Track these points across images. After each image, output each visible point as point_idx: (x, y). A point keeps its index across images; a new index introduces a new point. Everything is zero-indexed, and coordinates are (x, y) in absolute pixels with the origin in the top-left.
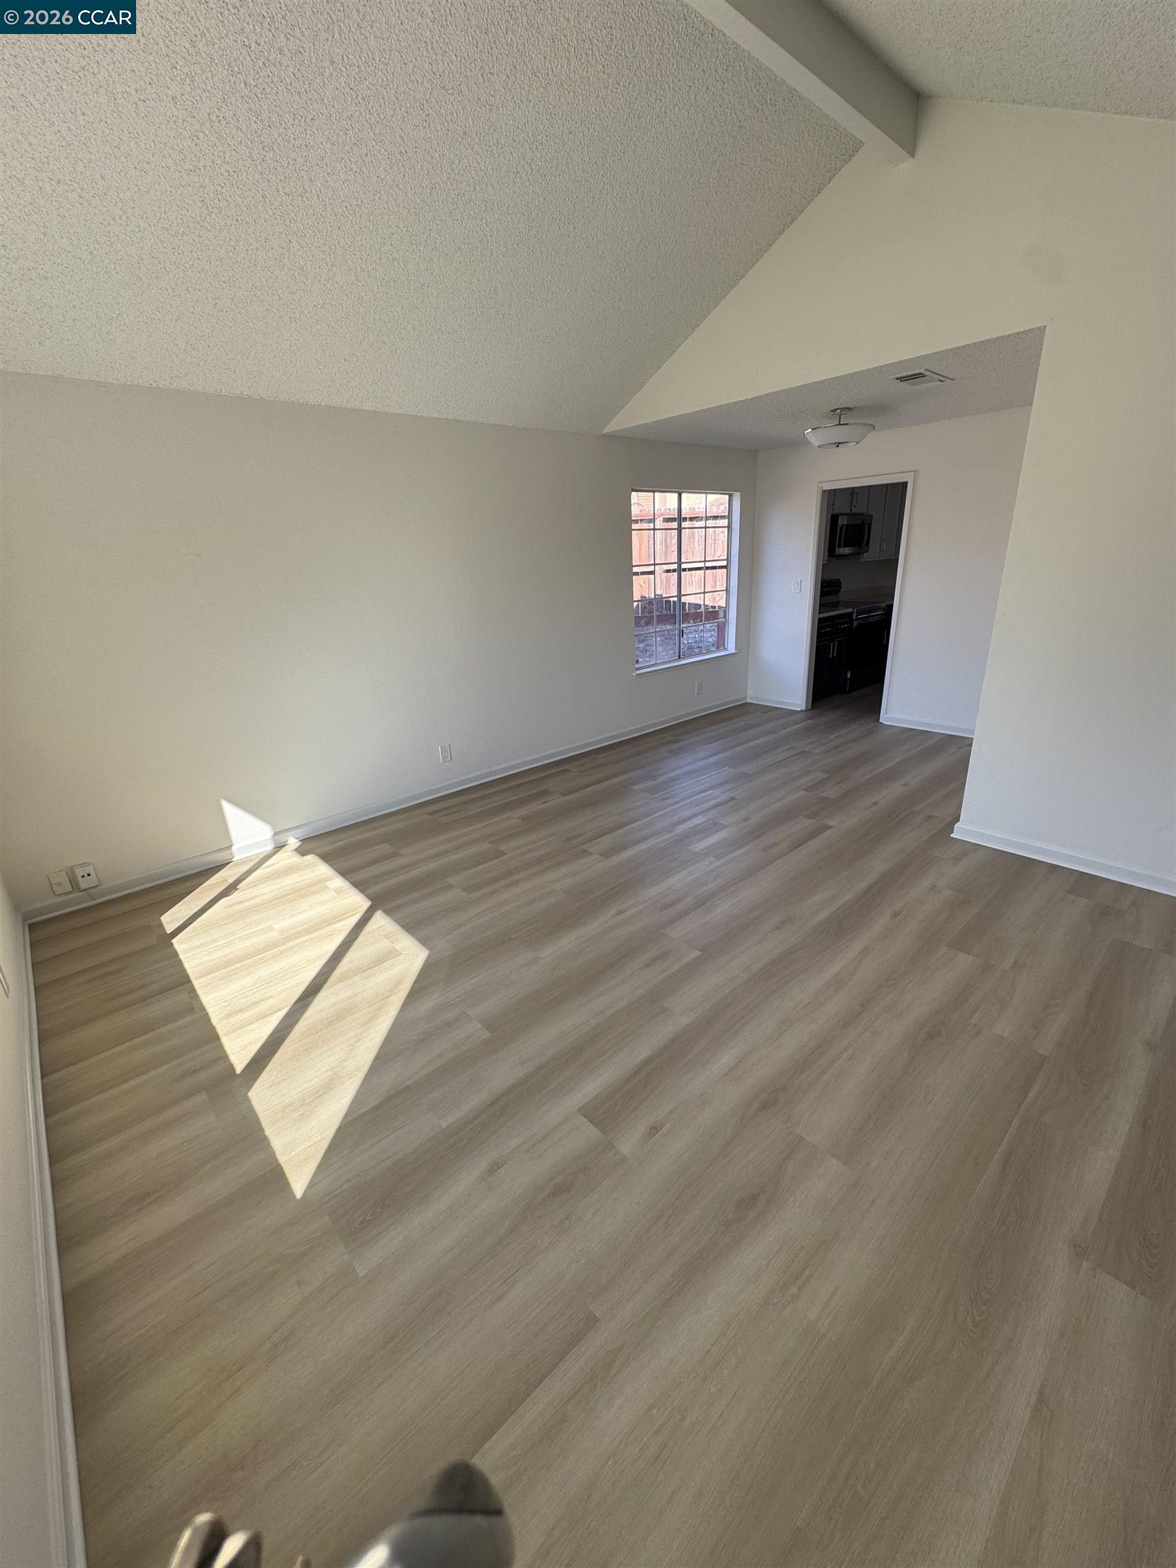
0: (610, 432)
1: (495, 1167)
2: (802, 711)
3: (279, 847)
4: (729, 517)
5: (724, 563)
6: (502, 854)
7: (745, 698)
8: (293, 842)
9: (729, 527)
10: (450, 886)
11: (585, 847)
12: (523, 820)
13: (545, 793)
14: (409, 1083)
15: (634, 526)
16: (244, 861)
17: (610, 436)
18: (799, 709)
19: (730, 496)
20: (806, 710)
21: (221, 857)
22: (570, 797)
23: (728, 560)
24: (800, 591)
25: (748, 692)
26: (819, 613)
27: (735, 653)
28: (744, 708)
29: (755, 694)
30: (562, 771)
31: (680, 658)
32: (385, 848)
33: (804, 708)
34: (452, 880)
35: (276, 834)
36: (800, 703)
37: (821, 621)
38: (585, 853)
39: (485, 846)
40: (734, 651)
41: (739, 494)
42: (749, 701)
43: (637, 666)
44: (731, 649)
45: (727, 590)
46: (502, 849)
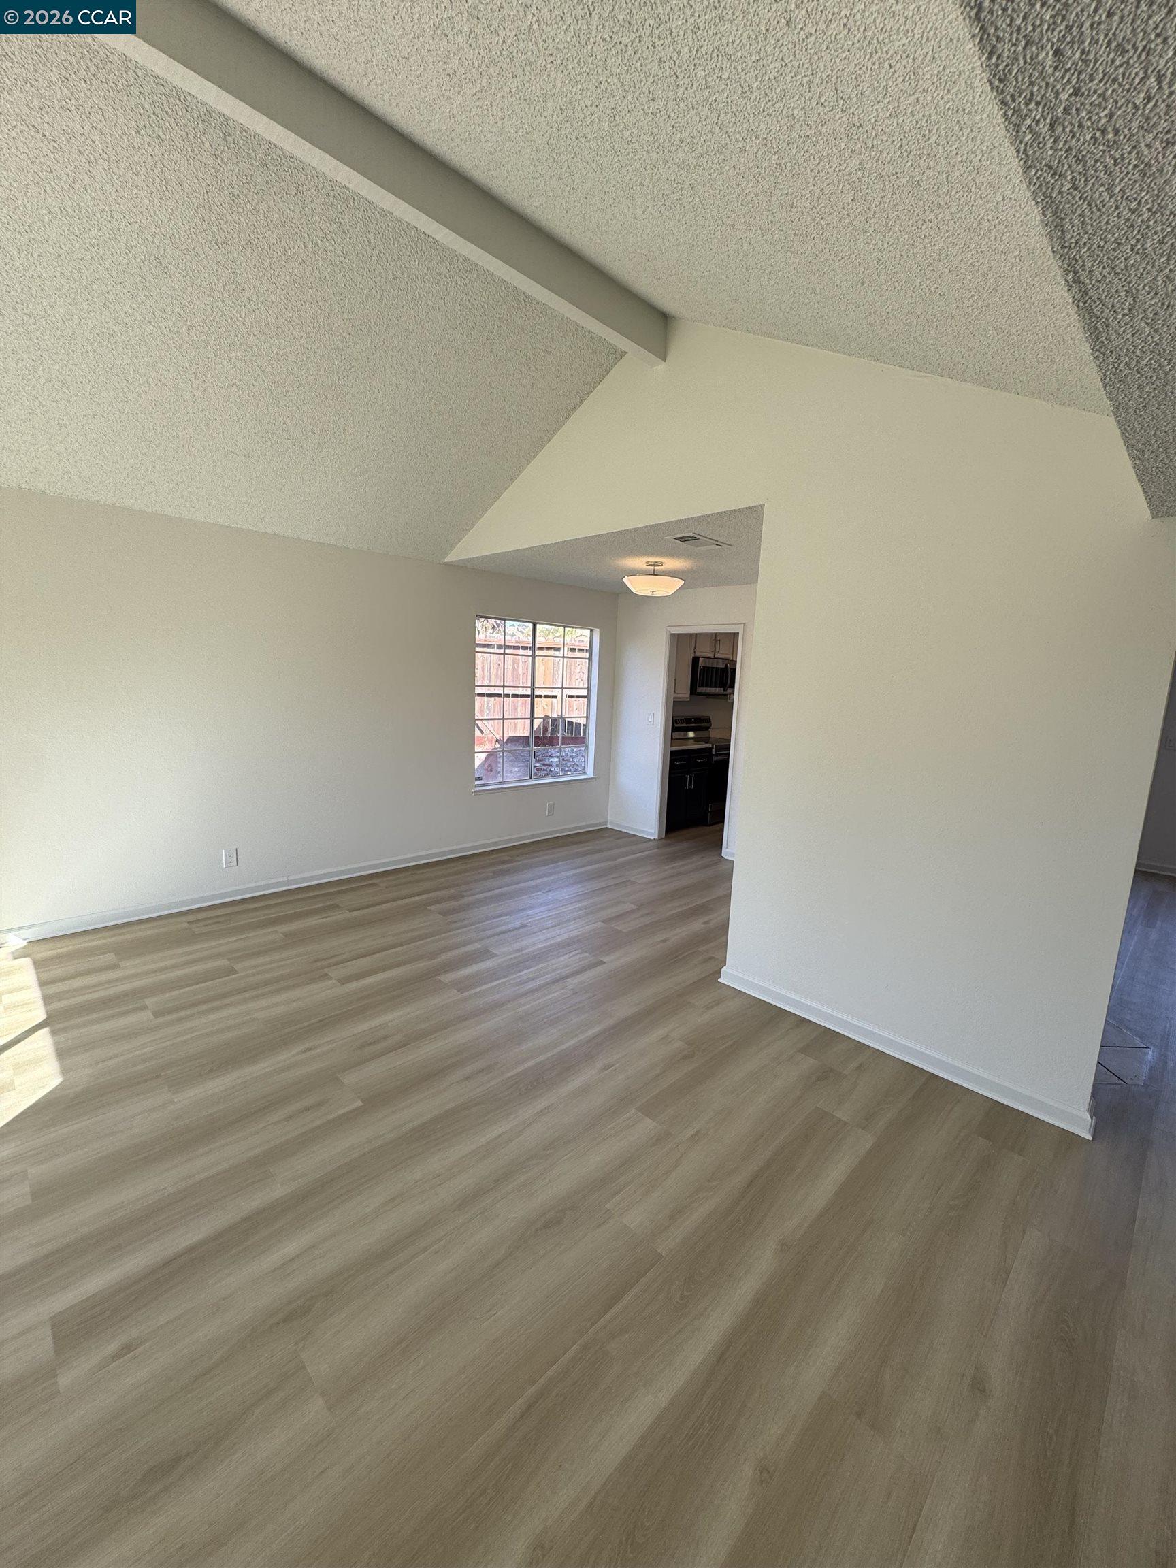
0: (452, 562)
2: (655, 839)
4: (590, 651)
5: (585, 693)
7: (606, 823)
9: (590, 659)
10: (144, 1008)
11: (326, 970)
15: (478, 649)
17: (454, 566)
18: (652, 838)
19: (592, 631)
20: (659, 840)
22: (355, 914)
23: (589, 689)
24: (653, 723)
25: (609, 818)
26: (671, 746)
27: (592, 778)
28: (602, 833)
29: (614, 820)
30: (371, 884)
31: (531, 778)
32: (111, 957)
33: (656, 837)
34: (149, 1002)
36: (653, 831)
38: (325, 976)
39: (222, 962)
40: (592, 775)
41: (598, 630)
42: (609, 826)
43: (477, 783)
44: (590, 773)
45: (588, 718)
46: (236, 967)
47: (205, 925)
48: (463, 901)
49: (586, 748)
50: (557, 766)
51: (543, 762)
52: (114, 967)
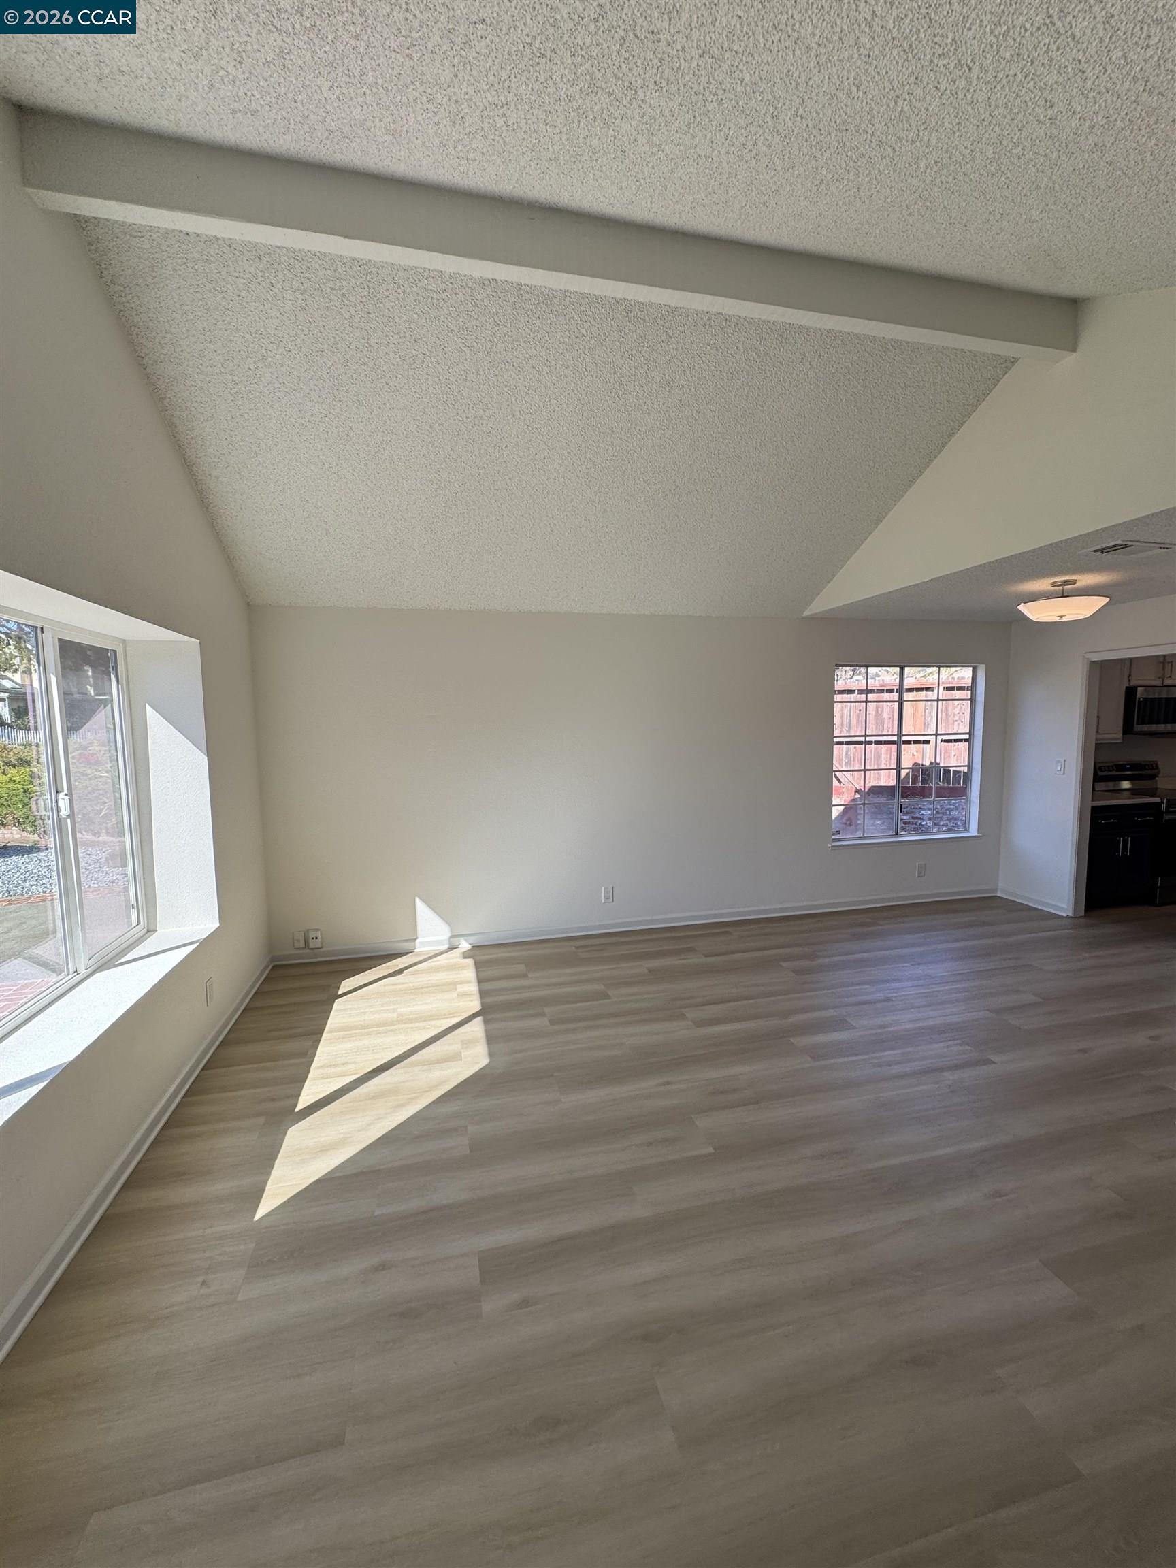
0: (811, 615)
2: (1068, 917)
3: (451, 949)
4: (972, 688)
5: (967, 737)
6: (607, 997)
7: (996, 890)
8: (466, 946)
9: (973, 698)
10: (542, 1015)
11: (684, 1010)
15: (838, 697)
16: (419, 954)
17: (814, 618)
18: (1064, 915)
19: (974, 669)
20: (1075, 918)
21: (406, 946)
24: (1064, 773)
25: (1000, 885)
27: (975, 837)
28: (990, 902)
29: (1005, 888)
30: (723, 932)
31: (897, 834)
33: (1071, 914)
34: (547, 1010)
35: (452, 937)
36: (1065, 906)
37: (1095, 809)
39: (599, 987)
40: (976, 834)
41: (984, 666)
42: (999, 894)
43: (834, 837)
44: (973, 830)
45: (969, 766)
46: (610, 993)
47: (589, 951)
48: (820, 961)
49: (968, 801)
50: (930, 819)
51: (912, 815)
52: (524, 976)
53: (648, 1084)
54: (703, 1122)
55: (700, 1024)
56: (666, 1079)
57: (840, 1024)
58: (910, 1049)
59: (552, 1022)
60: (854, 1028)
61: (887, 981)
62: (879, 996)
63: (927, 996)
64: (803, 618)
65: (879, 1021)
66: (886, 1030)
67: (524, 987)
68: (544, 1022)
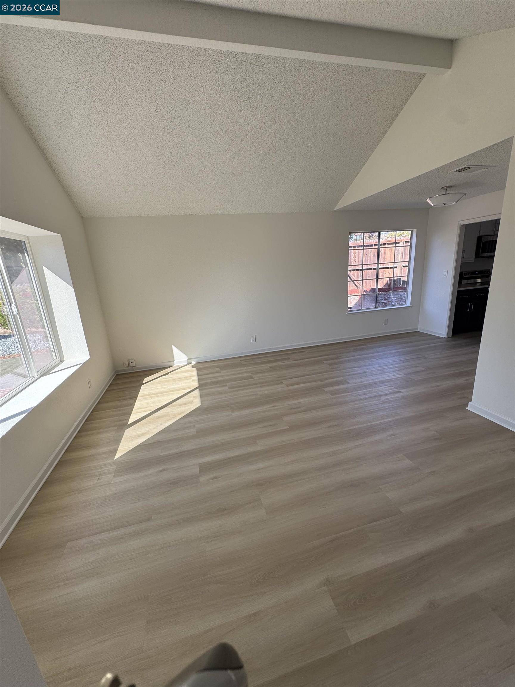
0: (338, 209)
1: (164, 470)
2: (445, 338)
3: (188, 364)
4: (411, 242)
5: (407, 264)
6: (252, 378)
7: (417, 329)
8: (193, 363)
9: (411, 246)
10: (226, 386)
11: (282, 381)
12: (270, 368)
13: (288, 359)
14: (162, 440)
15: (350, 249)
16: (177, 366)
17: (338, 211)
18: (443, 337)
19: (412, 231)
20: (448, 338)
21: (170, 364)
22: (295, 362)
23: (409, 262)
24: (447, 276)
25: (419, 327)
26: (458, 288)
27: (409, 307)
28: (415, 334)
29: (422, 328)
30: (303, 351)
31: (376, 307)
32: (218, 369)
33: (446, 336)
34: (228, 384)
35: (188, 359)
36: (444, 333)
37: (459, 292)
38: (282, 383)
39: (249, 374)
40: (410, 305)
41: (416, 229)
42: (418, 330)
43: (349, 310)
45: (408, 276)
46: (253, 376)
47: (245, 362)
48: (339, 360)
49: (407, 291)
50: (395, 302)
52: (219, 372)
53: (265, 408)
54: (286, 419)
55: (288, 385)
56: (273, 405)
57: (344, 382)
58: (371, 389)
59: (230, 388)
60: (349, 383)
61: (366, 366)
62: (362, 371)
63: (380, 371)
64: (335, 211)
65: (360, 380)
66: (362, 383)
67: (218, 376)
68: (227, 388)
